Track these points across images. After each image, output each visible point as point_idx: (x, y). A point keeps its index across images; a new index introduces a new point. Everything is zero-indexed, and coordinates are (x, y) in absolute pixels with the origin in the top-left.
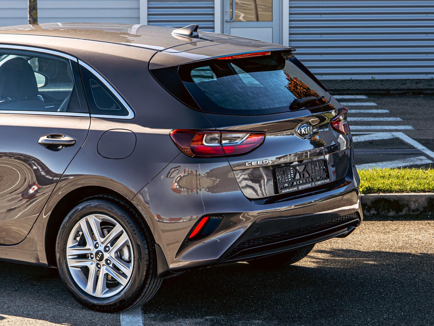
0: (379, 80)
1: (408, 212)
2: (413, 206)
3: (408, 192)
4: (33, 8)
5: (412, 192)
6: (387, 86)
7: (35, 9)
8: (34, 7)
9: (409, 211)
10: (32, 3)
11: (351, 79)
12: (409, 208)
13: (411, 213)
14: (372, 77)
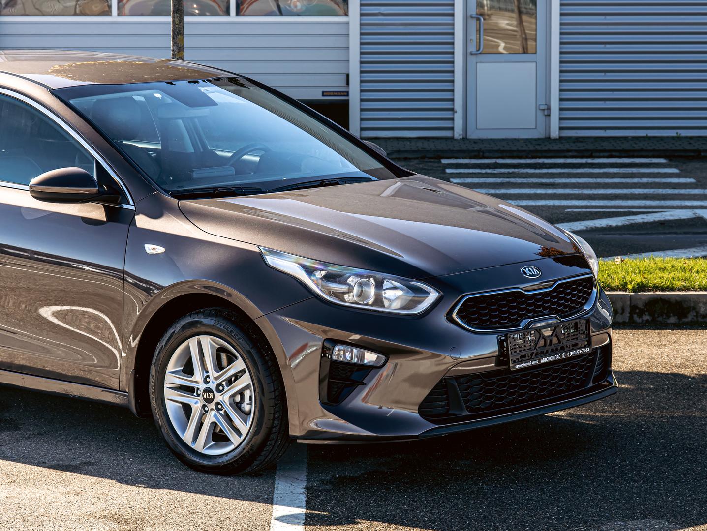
0: (687, 137)
1: (695, 318)
2: (702, 309)
3: (696, 291)
4: (177, 33)
5: (701, 290)
6: (696, 146)
7: (180, 34)
8: (179, 31)
9: (697, 316)
10: (177, 26)
11: (647, 135)
12: (697, 312)
13: (700, 319)
14: (677, 133)
